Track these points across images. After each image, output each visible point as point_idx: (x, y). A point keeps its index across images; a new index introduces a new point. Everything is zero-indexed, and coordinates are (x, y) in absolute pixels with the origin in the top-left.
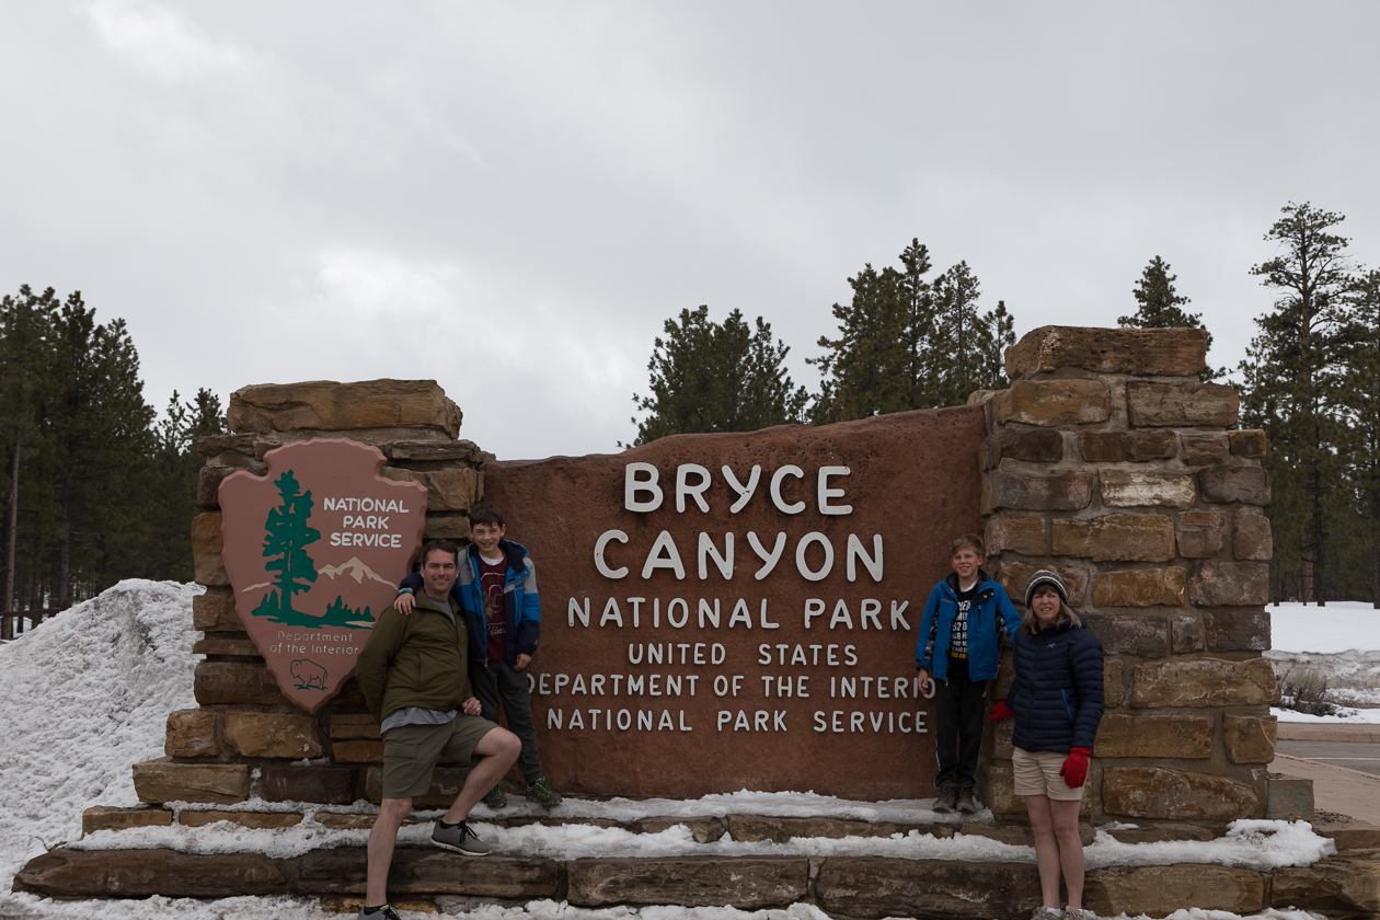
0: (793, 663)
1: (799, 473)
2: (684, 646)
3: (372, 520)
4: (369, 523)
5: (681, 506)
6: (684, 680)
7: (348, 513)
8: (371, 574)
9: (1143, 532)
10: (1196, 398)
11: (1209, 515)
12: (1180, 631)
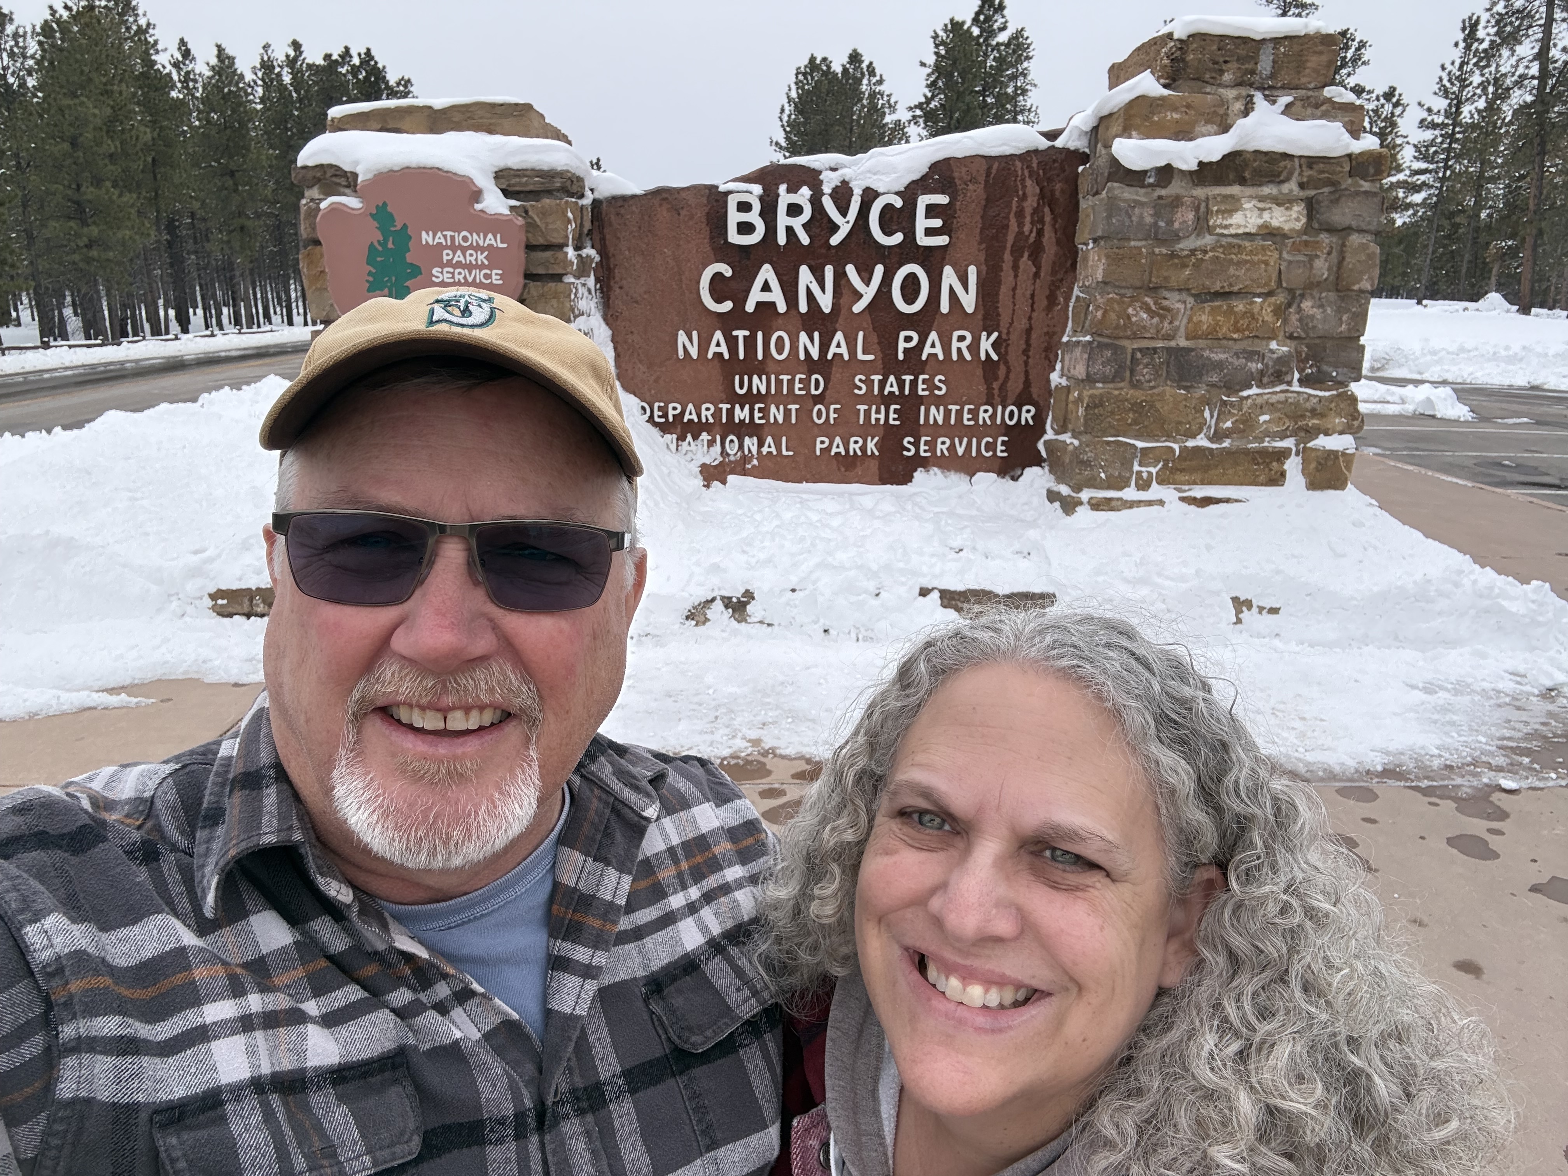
0: (886, 393)
1: (898, 203)
2: (785, 378)
3: (471, 255)
4: (468, 258)
5: (782, 239)
6: (785, 409)
7: (447, 247)
9: (1247, 262)
11: (1318, 242)
12: (1270, 363)
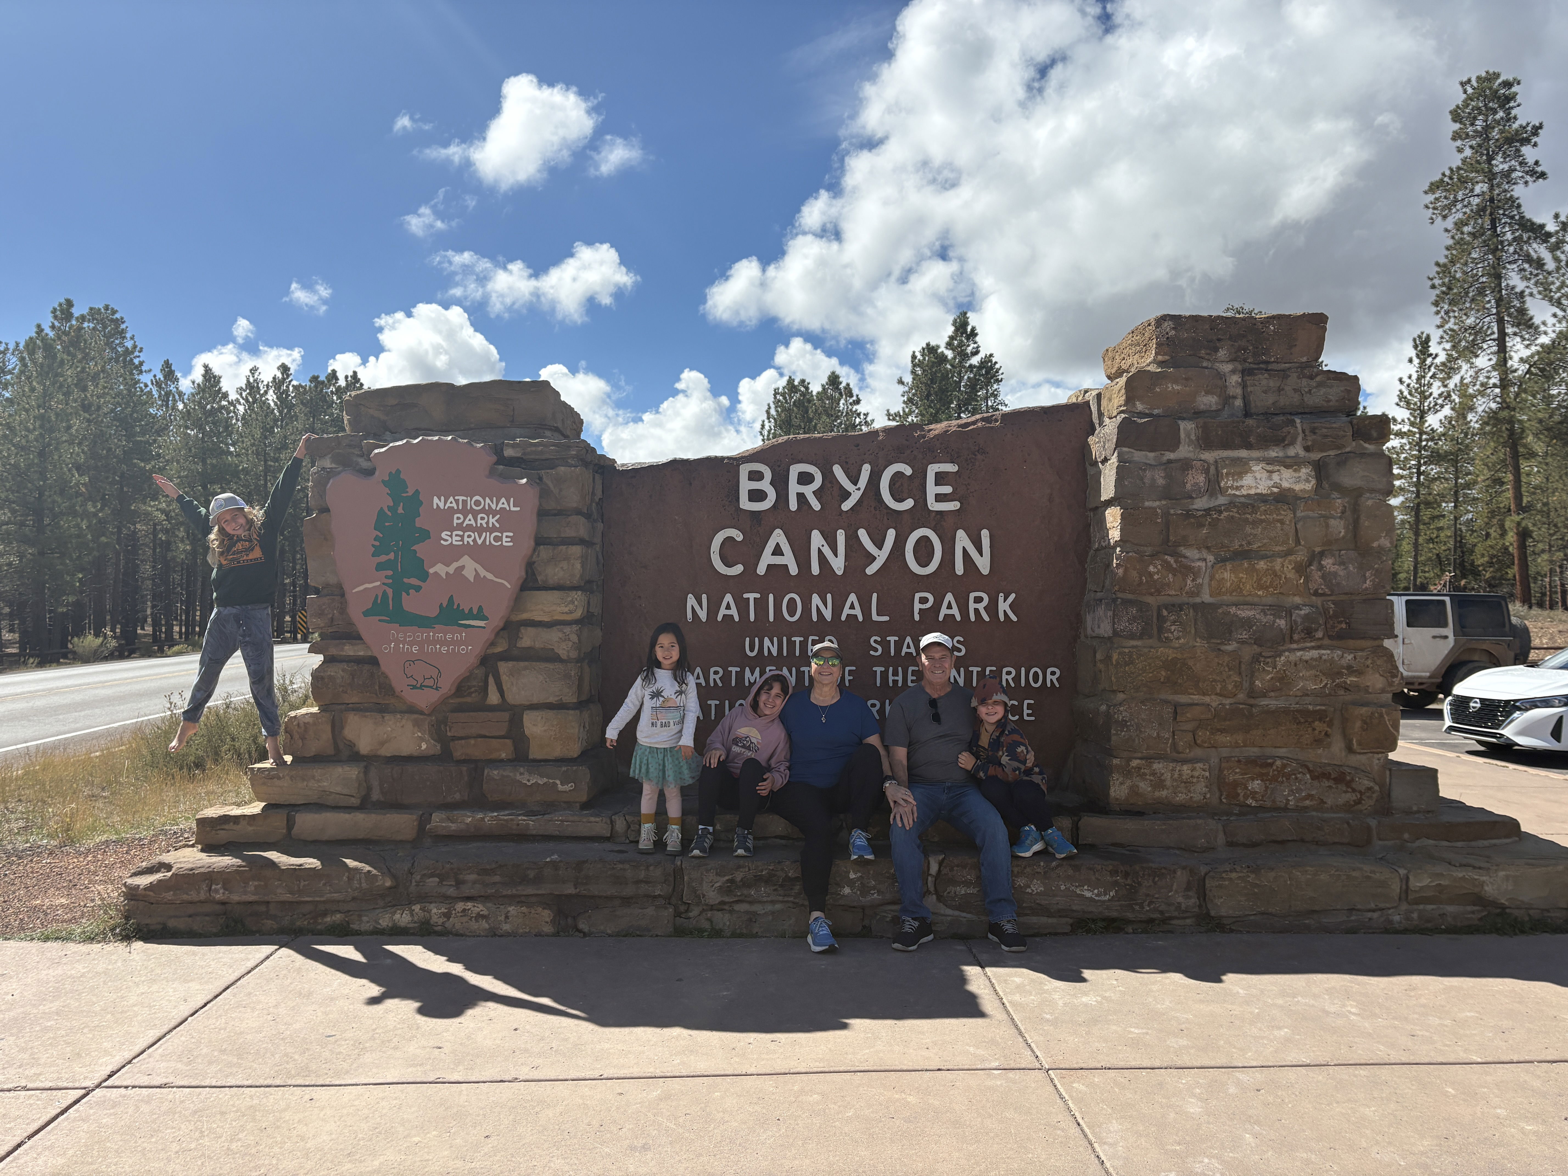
0: (903, 654)
1: (908, 471)
2: (797, 639)
3: (482, 519)
4: (479, 521)
5: (793, 505)
6: (798, 671)
7: (458, 511)
8: (483, 573)
9: (1262, 521)
10: (1314, 384)
11: (1330, 502)
12: (1299, 620)
